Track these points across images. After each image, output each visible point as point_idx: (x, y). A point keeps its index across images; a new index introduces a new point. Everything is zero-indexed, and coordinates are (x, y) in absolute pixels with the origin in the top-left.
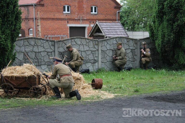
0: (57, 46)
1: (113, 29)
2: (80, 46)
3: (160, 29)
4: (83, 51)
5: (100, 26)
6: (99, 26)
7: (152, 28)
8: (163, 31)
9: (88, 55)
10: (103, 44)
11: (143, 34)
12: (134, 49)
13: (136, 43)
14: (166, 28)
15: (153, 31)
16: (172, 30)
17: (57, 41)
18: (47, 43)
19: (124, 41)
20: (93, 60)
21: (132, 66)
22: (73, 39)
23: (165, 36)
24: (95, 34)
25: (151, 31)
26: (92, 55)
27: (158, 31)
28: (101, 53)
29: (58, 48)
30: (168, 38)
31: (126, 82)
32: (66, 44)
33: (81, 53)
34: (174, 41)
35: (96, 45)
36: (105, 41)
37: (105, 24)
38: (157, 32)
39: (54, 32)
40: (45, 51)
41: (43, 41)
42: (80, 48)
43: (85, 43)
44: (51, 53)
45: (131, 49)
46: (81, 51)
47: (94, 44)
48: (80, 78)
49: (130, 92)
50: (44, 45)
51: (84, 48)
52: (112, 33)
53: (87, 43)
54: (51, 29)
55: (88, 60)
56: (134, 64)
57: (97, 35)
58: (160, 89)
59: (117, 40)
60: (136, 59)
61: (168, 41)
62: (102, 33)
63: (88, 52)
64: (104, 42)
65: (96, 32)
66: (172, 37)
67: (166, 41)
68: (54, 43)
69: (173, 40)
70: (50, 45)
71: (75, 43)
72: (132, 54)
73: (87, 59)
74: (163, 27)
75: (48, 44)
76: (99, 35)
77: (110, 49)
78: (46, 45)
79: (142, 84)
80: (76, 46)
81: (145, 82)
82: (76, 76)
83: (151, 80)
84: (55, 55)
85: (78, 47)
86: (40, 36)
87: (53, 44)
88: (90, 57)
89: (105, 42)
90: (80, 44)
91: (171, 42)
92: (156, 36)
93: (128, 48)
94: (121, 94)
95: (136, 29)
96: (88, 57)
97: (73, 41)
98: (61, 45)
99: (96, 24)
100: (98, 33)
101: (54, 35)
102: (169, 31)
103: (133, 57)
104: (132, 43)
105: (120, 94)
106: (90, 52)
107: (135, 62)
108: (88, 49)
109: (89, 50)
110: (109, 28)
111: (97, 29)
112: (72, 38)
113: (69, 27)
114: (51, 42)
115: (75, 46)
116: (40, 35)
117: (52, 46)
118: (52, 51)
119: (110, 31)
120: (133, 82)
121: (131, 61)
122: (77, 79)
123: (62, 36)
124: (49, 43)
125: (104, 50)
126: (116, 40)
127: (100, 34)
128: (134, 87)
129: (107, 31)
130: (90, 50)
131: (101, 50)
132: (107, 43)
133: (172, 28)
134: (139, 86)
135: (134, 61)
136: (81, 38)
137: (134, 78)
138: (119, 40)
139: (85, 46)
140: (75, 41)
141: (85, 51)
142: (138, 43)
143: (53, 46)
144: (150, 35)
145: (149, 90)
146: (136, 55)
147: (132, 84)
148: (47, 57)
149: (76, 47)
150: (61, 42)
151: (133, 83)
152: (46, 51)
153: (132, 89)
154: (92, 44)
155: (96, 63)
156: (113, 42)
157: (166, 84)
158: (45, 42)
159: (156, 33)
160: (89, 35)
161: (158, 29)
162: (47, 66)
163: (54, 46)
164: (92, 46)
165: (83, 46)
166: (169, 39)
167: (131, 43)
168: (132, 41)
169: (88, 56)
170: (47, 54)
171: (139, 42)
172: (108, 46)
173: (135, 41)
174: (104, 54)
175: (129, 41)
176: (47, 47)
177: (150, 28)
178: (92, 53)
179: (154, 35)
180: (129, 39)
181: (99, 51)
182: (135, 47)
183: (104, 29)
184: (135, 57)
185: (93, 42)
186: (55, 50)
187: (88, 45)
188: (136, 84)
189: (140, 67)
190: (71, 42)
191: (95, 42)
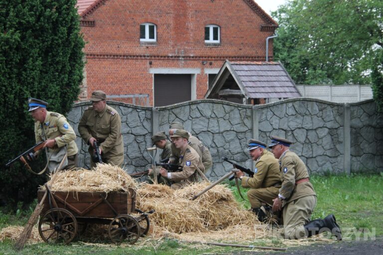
0: (159, 120)
1: (264, 79)
2: (211, 120)
4: (217, 132)
5: (236, 74)
6: (231, 73)
9: (229, 142)
10: (264, 117)
12: (336, 129)
17: (157, 109)
18: (135, 113)
19: (312, 108)
20: (240, 153)
21: (332, 167)
22: (194, 104)
24: (221, 91)
25: (378, 85)
26: (238, 141)
28: (259, 136)
29: (160, 125)
31: (328, 206)
32: (177, 117)
33: (213, 137)
35: (247, 117)
36: (269, 110)
37: (245, 68)
40: (130, 132)
41: (125, 110)
42: (209, 126)
43: (220, 114)
44: (144, 138)
45: (329, 129)
46: (212, 133)
47: (243, 116)
48: (228, 196)
50: (127, 119)
51: (219, 126)
52: (262, 90)
54: (111, 80)
55: (230, 153)
56: (337, 164)
57: (227, 94)
59: (296, 106)
60: (341, 152)
62: (239, 89)
63: (228, 136)
64: (264, 111)
65: (225, 87)
68: (152, 115)
70: (141, 118)
71: (198, 115)
72: (332, 139)
73: (227, 150)
75: (138, 117)
76: (230, 93)
77: (280, 128)
78: (133, 118)
79: (369, 211)
80: (200, 120)
81: (376, 208)
82: (218, 192)
85: (205, 122)
86: (86, 97)
87: (149, 117)
88: (232, 147)
89: (267, 112)
90: (210, 116)
93: (321, 124)
96: (228, 147)
97: (195, 109)
98: (166, 119)
99: (224, 68)
100: (228, 90)
103: (333, 147)
104: (332, 114)
106: (232, 135)
107: (339, 158)
108: (228, 127)
109: (230, 130)
110: (255, 78)
111: (227, 80)
113: (153, 76)
114: (144, 112)
115: (198, 120)
117: (145, 120)
118: (146, 132)
119: (259, 84)
120: (345, 207)
121: (330, 157)
122: (220, 200)
124: (140, 114)
125: (265, 131)
126: (294, 107)
127: (235, 92)
128: (352, 219)
129: (251, 84)
130: (233, 130)
131: (259, 130)
132: (272, 113)
134: (364, 217)
135: (337, 157)
136: (213, 102)
137: (344, 196)
138: (300, 106)
139: (221, 120)
140: (198, 109)
141: (222, 133)
142: (346, 113)
143: (149, 121)
144: (374, 94)
146: (341, 142)
147: (345, 212)
148: (134, 147)
149: (202, 123)
150: (168, 112)
151: (346, 210)
152: (132, 134)
153: (350, 225)
154: (238, 116)
155: (246, 160)
156: (286, 110)
158: (131, 112)
160: (207, 93)
162: (134, 167)
163: (151, 120)
164: (237, 121)
165: (216, 121)
167: (330, 113)
168: (331, 109)
169: (228, 144)
170: (135, 140)
171: (349, 112)
172: (274, 121)
173: (338, 110)
174: (266, 138)
175: (325, 108)
176: (134, 124)
178: (237, 136)
180: (324, 103)
181: (254, 132)
182: (338, 123)
183: (245, 80)
184: (337, 146)
185: (240, 110)
186: (154, 131)
187: (229, 119)
188: (355, 212)
189: (351, 172)
190: (190, 111)
191: (246, 112)
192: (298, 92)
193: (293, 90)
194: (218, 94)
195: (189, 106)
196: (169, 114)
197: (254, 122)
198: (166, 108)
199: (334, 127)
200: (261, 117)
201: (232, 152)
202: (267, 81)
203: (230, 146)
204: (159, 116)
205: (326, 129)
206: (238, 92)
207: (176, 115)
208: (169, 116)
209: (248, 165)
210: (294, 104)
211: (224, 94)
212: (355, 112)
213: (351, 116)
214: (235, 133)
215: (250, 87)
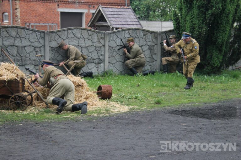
0: (49, 38)
1: (122, 16)
2: (80, 39)
3: (189, 19)
4: (84, 46)
5: (105, 13)
6: (102, 12)
7: (177, 17)
8: (192, 21)
9: (91, 53)
10: (112, 38)
11: (161, 24)
12: (153, 46)
13: (156, 38)
14: (196, 18)
15: (178, 21)
16: (204, 20)
17: (48, 32)
18: (34, 34)
19: (139, 34)
20: (97, 59)
21: (150, 68)
22: (70, 30)
23: (195, 28)
24: (97, 23)
25: (177, 21)
26: (96, 52)
27: (185, 21)
28: (109, 49)
29: (50, 42)
30: (199, 31)
31: (143, 90)
32: (60, 37)
33: (82, 49)
34: (206, 36)
35: (102, 38)
36: (114, 34)
37: (111, 10)
38: (185, 23)
39: (38, 18)
40: (31, 45)
41: (28, 32)
42: (79, 43)
43: (86, 36)
44: (40, 49)
45: (149, 46)
46: (81, 47)
47: (99, 38)
48: (82, 83)
49: (149, 104)
50: (29, 37)
51: (85, 43)
52: (120, 23)
53: (89, 36)
55: (91, 59)
56: (153, 66)
57: (100, 24)
58: (189, 100)
59: (130, 33)
60: (155, 59)
61: (199, 36)
62: (107, 22)
63: (90, 49)
64: (112, 35)
65: (99, 20)
66: (204, 30)
67: (196, 36)
68: (44, 35)
69: (205, 34)
70: (38, 37)
71: (73, 36)
72: (151, 52)
73: (90, 57)
74: (192, 16)
75: (36, 36)
76: (102, 24)
77: (121, 45)
78: (33, 37)
79: (165, 92)
80: (74, 39)
81: (169, 91)
82: (76, 81)
83: (176, 88)
84: (46, 51)
85: (76, 40)
87: (43, 36)
88: (93, 55)
89: (114, 35)
90: (80, 37)
91: (203, 36)
92: (182, 29)
93: (145, 43)
94: (138, 106)
95: (151, 18)
96: (90, 55)
97: (71, 33)
98: (53, 38)
99: (98, 10)
100: (101, 22)
101: (39, 23)
102: (200, 21)
103: (151, 56)
104: (151, 37)
105: (136, 107)
106: (93, 49)
107: (154, 63)
108: (91, 44)
109: (92, 46)
110: (116, 16)
111: (100, 17)
112: (69, 28)
113: (60, 13)
114: (39, 34)
115: (72, 39)
116: (20, 23)
118: (41, 45)
119: (118, 19)
120: (152, 90)
121: (149, 62)
122: (77, 86)
123: (50, 24)
124: (37, 34)
125: (112, 46)
127: (104, 24)
128: (154, 97)
129: (114, 19)
130: (94, 46)
131: (109, 46)
132: (116, 36)
133: (205, 18)
134: (161, 96)
135: (153, 62)
137: (153, 84)
138: (133, 32)
139: (86, 40)
140: (73, 33)
141: (87, 47)
142: (158, 37)
143: (43, 39)
144: (174, 26)
145: (175, 101)
146: (156, 54)
147: (151, 93)
148: (33, 54)
149: (75, 41)
151: (152, 92)
152: (32, 46)
153: (152, 100)
154: (96, 37)
155: (101, 63)
156: (125, 35)
157: (196, 93)
158: (32, 33)
159: (183, 24)
161: (185, 18)
162: (33, 66)
164: (96, 40)
165: (84, 40)
166: (200, 33)
167: (150, 37)
168: (150, 35)
169: (90, 54)
170: (34, 50)
171: (160, 37)
172: (117, 41)
173: (154, 35)
174: (112, 51)
175: (147, 34)
176: (33, 40)
177: (175, 18)
178: (96, 49)
179: (180, 27)
180: (146, 31)
181: (106, 47)
182: (154, 43)
183: (110, 17)
184: (154, 56)
185: (97, 34)
186: (46, 45)
187: (91, 39)
188: (157, 93)
189: (161, 70)
190: (68, 34)
191: (101, 35)
192: (140, 25)
194: (95, 25)
195: (67, 31)
196: (55, 35)
197: (106, 41)
198: (53, 31)
199: (152, 45)
200: (110, 38)
201: (93, 58)
202: (123, 18)
203: (91, 54)
204: (49, 36)
205: (147, 46)
206: (106, 24)
207: (59, 36)
208: (55, 37)
209: (102, 66)
210: (129, 31)
211: (98, 25)
212: (164, 36)
213: (161, 38)
214: (94, 47)
215: (113, 21)
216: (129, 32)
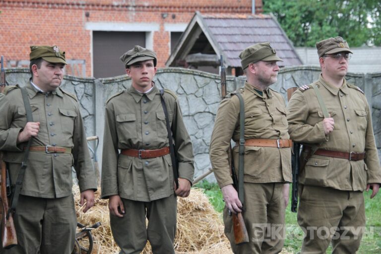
0: (104, 96)
1: (250, 39)
4: (186, 114)
5: (209, 32)
6: (204, 30)
9: (202, 129)
17: (101, 81)
18: (69, 87)
24: (190, 56)
43: (191, 89)
48: (205, 205)
51: (188, 106)
53: (199, 88)
55: (204, 144)
57: (197, 60)
59: (296, 78)
62: (214, 53)
63: (201, 120)
65: (194, 50)
68: (94, 89)
70: (79, 94)
73: (200, 140)
76: (202, 60)
84: (97, 127)
87: (90, 92)
88: (207, 135)
90: (177, 92)
99: (193, 24)
100: (199, 54)
106: (207, 119)
108: (202, 108)
109: (205, 112)
110: (236, 39)
111: (198, 41)
113: (91, 34)
114: (82, 85)
117: (84, 97)
118: (86, 114)
124: (77, 88)
126: (294, 80)
127: (209, 58)
129: (231, 47)
130: (209, 112)
136: (181, 73)
138: (302, 78)
139: (191, 98)
141: (193, 116)
142: (366, 88)
143: (89, 98)
150: (116, 85)
154: (215, 91)
156: (282, 84)
158: (64, 85)
160: (169, 58)
163: (93, 96)
164: (214, 98)
165: (185, 99)
169: (201, 131)
171: (371, 86)
183: (223, 41)
185: (217, 83)
186: (96, 112)
187: (202, 96)
192: (298, 58)
193: (291, 55)
194: (184, 61)
196: (119, 88)
198: (113, 80)
203: (203, 133)
206: (212, 58)
210: (294, 76)
211: (193, 60)
213: (373, 91)
214: (211, 115)
216: (292, 77)
